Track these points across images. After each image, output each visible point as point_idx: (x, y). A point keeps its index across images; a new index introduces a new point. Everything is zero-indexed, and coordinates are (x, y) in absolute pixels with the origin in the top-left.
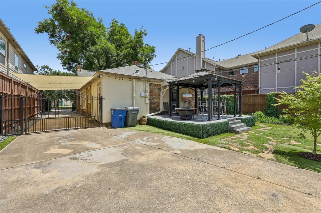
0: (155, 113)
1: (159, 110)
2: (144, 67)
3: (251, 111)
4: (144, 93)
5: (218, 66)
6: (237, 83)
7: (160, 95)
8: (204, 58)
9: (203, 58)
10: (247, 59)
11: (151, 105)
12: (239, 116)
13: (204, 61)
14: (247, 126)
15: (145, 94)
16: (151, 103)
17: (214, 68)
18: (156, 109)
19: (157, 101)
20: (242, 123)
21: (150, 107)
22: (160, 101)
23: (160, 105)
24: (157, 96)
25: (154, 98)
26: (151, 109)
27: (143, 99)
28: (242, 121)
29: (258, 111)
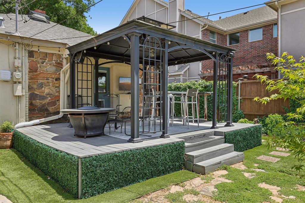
0: (43, 120)
1: (58, 113)
2: (45, 20)
3: (262, 113)
4: (9, 73)
5: (207, 26)
6: (219, 52)
7: (60, 79)
8: (182, 10)
9: (180, 11)
10: (263, 15)
11: (34, 102)
12: (226, 126)
13: (182, 17)
14: (236, 150)
15: (12, 74)
16: (32, 97)
17: (201, 30)
18: (47, 110)
19: (51, 92)
20: (225, 142)
21: (31, 104)
22: (59, 92)
23: (59, 100)
24: (50, 79)
25: (41, 86)
26: (34, 110)
27: (8, 86)
28: (225, 137)
29: (274, 113)
